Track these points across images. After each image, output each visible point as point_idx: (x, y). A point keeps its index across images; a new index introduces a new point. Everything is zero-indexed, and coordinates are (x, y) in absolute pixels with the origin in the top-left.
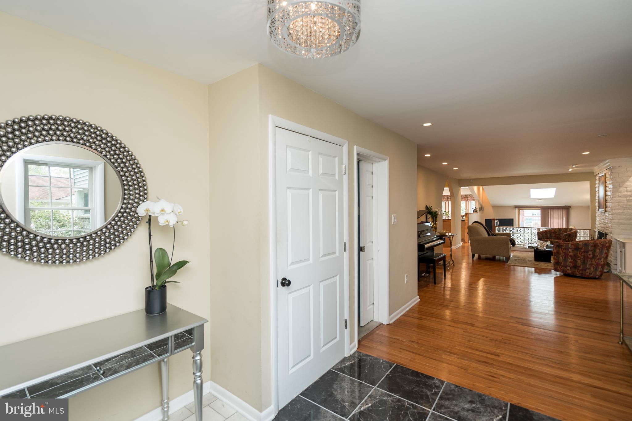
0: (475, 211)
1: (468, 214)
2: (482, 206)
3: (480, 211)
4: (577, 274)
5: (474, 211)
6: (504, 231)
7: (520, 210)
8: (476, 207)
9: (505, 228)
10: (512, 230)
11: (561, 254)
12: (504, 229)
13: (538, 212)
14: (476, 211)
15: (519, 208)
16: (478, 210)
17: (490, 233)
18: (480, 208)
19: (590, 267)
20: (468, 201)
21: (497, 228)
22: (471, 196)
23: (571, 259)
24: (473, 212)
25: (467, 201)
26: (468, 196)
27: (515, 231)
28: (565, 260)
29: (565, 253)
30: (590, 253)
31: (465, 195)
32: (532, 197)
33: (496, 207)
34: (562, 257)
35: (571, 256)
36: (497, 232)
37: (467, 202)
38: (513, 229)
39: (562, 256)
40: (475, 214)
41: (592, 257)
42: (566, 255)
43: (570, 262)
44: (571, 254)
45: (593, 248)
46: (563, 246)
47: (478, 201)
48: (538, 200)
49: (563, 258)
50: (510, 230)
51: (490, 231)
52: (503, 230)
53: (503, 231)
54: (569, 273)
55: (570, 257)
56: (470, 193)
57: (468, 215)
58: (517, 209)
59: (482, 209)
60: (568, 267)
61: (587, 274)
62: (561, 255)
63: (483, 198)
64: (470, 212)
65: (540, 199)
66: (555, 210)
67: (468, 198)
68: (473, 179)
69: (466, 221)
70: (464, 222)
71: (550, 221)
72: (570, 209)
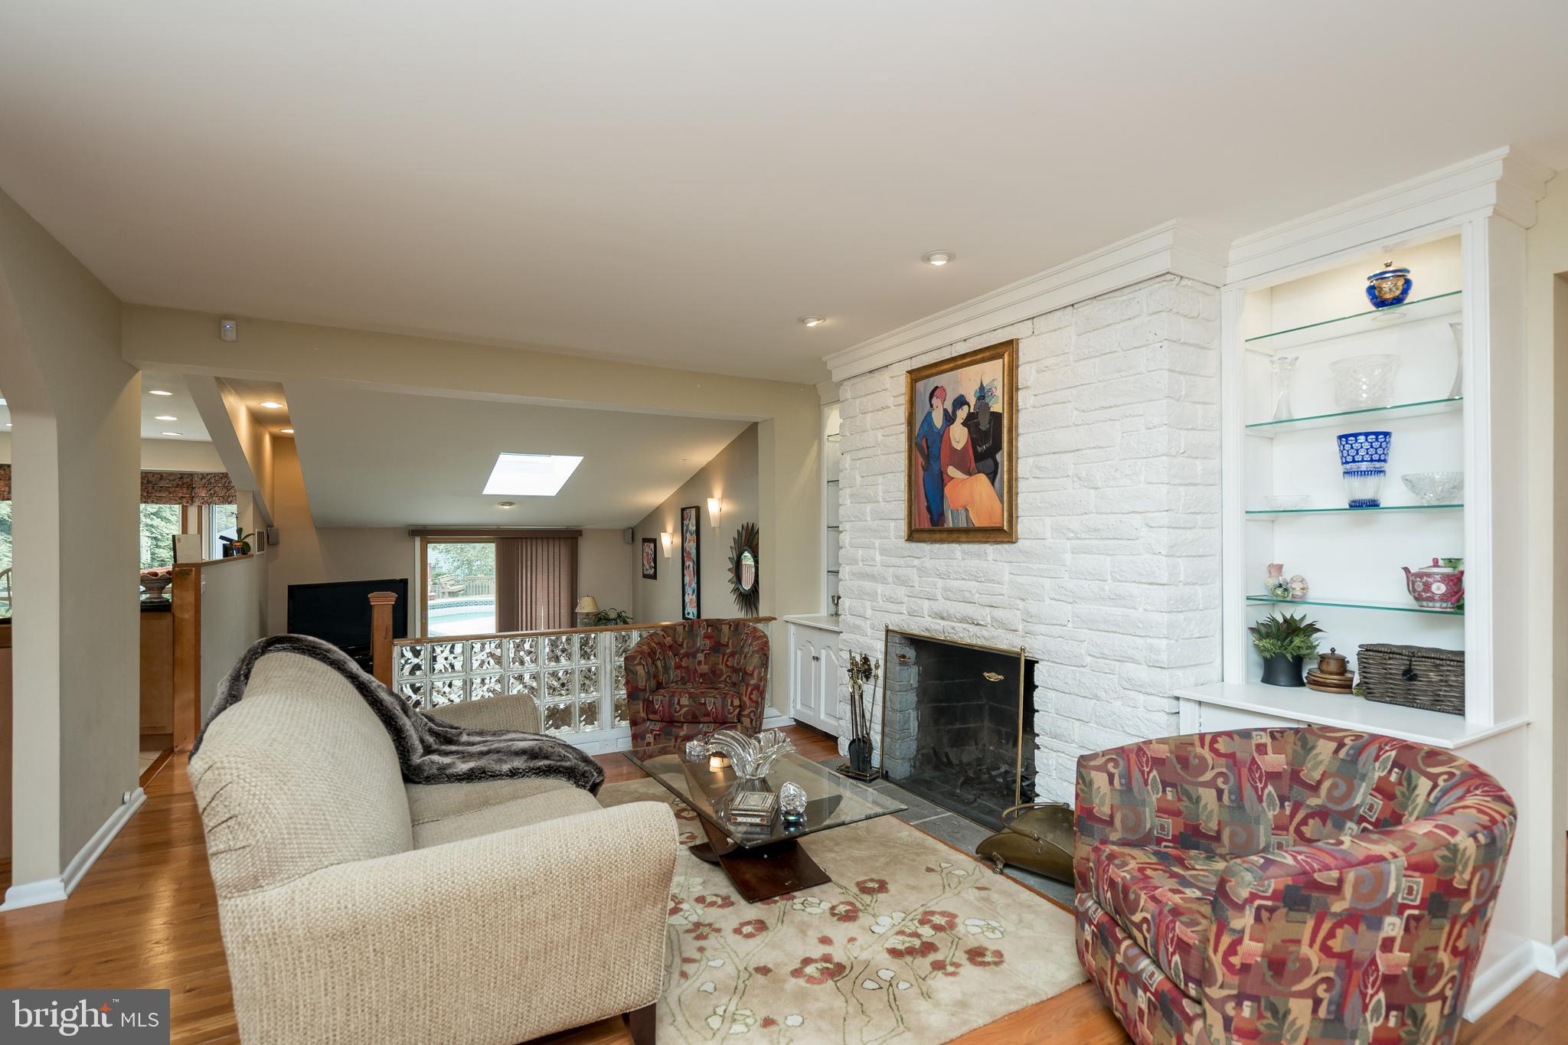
0: (236, 550)
1: (196, 566)
2: (269, 526)
3: (261, 548)
5: (227, 551)
7: (430, 546)
8: (240, 531)
13: (486, 555)
14: (245, 550)
15: (426, 534)
16: (251, 543)
18: (260, 535)
20: (197, 503)
21: (402, 652)
24: (229, 557)
25: (193, 502)
26: (197, 478)
31: (183, 474)
33: (334, 532)
37: (193, 511)
40: (241, 571)
47: (254, 502)
48: (499, 506)
57: (188, 576)
58: (418, 542)
59: (269, 537)
63: (274, 485)
64: (205, 558)
65: (508, 501)
66: (539, 541)
67: (197, 490)
68: (245, 322)
69: (178, 614)
70: (165, 621)
71: (524, 581)
72: (576, 539)
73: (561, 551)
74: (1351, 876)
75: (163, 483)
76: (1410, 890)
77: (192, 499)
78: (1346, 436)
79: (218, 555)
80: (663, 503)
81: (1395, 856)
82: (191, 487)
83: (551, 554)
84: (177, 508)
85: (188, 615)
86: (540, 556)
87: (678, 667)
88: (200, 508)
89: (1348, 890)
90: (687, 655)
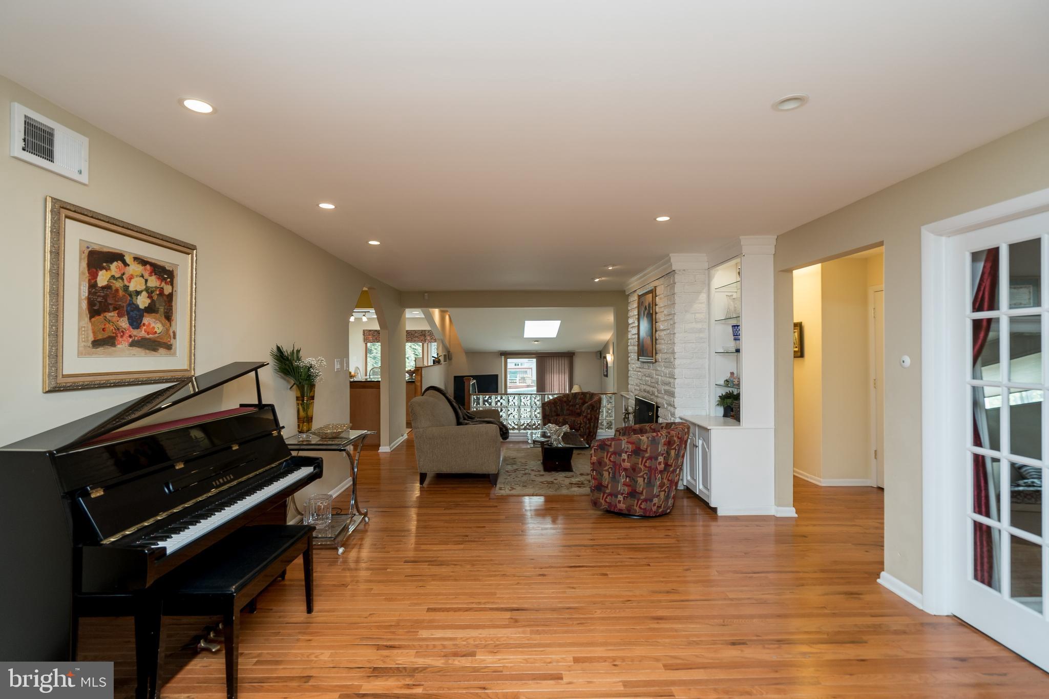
0: (437, 362)
1: (421, 368)
2: (449, 352)
3: (445, 361)
4: (636, 511)
5: (434, 361)
6: (486, 403)
7: (508, 360)
8: (438, 354)
9: (487, 397)
10: (499, 401)
11: (606, 465)
12: (486, 399)
13: (530, 364)
14: (439, 362)
15: (507, 354)
16: (442, 359)
17: (461, 414)
18: (445, 355)
19: (660, 492)
20: (427, 342)
21: (474, 397)
22: (430, 333)
23: (627, 477)
24: (434, 364)
26: (427, 332)
27: (504, 403)
28: (614, 478)
29: (614, 462)
30: (661, 459)
31: (422, 331)
32: (525, 336)
33: (473, 354)
34: (607, 473)
35: (625, 470)
36: (474, 407)
37: (425, 345)
38: (501, 398)
39: (607, 470)
40: (437, 368)
41: (663, 469)
42: (616, 466)
43: (625, 484)
44: (627, 465)
45: (666, 448)
46: (610, 446)
47: (442, 342)
48: (533, 342)
49: (611, 475)
50: (497, 400)
51: (460, 408)
52: (484, 401)
53: (484, 404)
54: (622, 510)
55: (624, 473)
56: (429, 328)
57: (420, 371)
58: (503, 357)
59: (448, 356)
60: (619, 496)
61: (654, 509)
62: (607, 468)
63: (450, 336)
64: (426, 364)
65: (537, 340)
66: (552, 358)
67: (427, 337)
68: (430, 293)
69: (416, 384)
70: (413, 386)
71: (548, 377)
72: (572, 356)
73: (565, 362)
74: (613, 443)
75: (416, 335)
76: (628, 448)
77: (425, 341)
78: (735, 326)
79: (431, 363)
80: (609, 339)
81: (624, 439)
82: (425, 336)
83: (560, 364)
84: (421, 344)
85: (419, 384)
86: (555, 365)
87: (568, 410)
88: (428, 344)
89: (613, 446)
90: (572, 405)
